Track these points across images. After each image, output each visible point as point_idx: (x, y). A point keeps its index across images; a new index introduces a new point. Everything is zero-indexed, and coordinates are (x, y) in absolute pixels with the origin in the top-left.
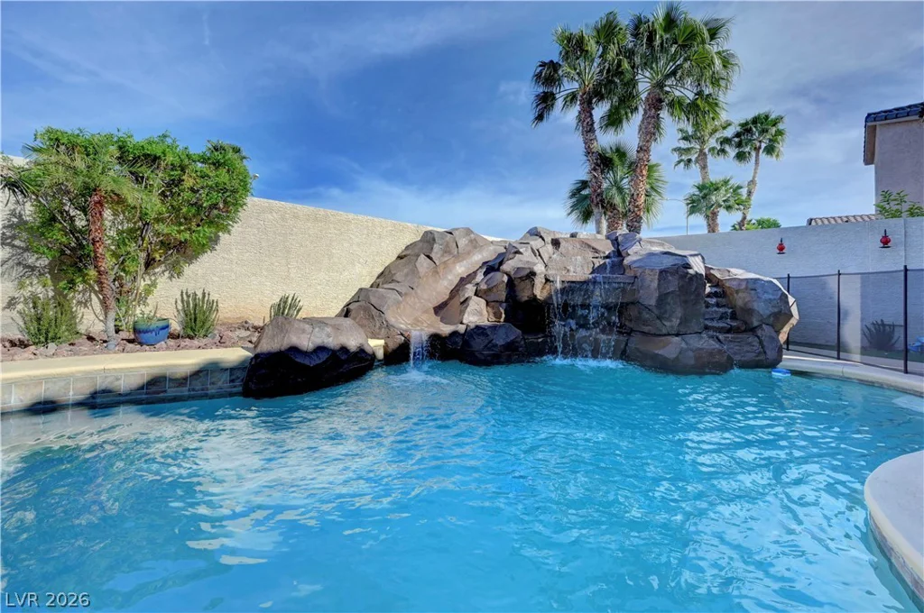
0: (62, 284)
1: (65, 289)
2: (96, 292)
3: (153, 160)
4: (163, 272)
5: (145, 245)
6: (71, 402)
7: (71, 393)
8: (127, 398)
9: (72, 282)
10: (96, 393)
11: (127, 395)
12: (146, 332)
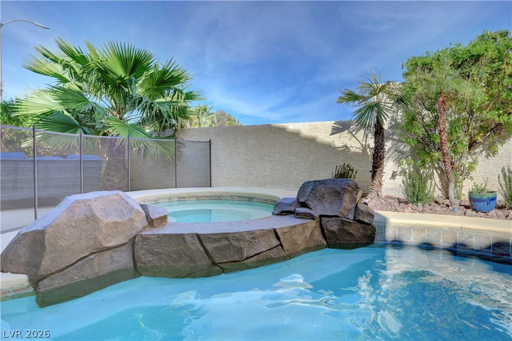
0: (419, 162)
1: (420, 166)
2: (436, 169)
3: (476, 58)
4: (481, 152)
5: (470, 130)
6: (441, 247)
7: (441, 241)
8: (478, 253)
9: (424, 162)
10: (457, 244)
11: (477, 251)
12: (480, 201)
